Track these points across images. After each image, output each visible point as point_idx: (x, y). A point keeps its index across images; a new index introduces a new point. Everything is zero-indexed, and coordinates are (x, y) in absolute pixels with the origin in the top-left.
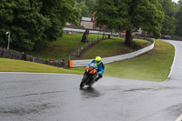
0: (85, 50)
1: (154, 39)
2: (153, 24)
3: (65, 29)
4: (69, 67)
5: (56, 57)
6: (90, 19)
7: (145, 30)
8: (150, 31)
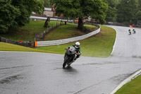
0: (47, 33)
1: (100, 25)
2: (99, 13)
3: (31, 17)
4: (34, 47)
5: (24, 39)
6: (50, 9)
7: (93, 18)
8: (97, 18)
